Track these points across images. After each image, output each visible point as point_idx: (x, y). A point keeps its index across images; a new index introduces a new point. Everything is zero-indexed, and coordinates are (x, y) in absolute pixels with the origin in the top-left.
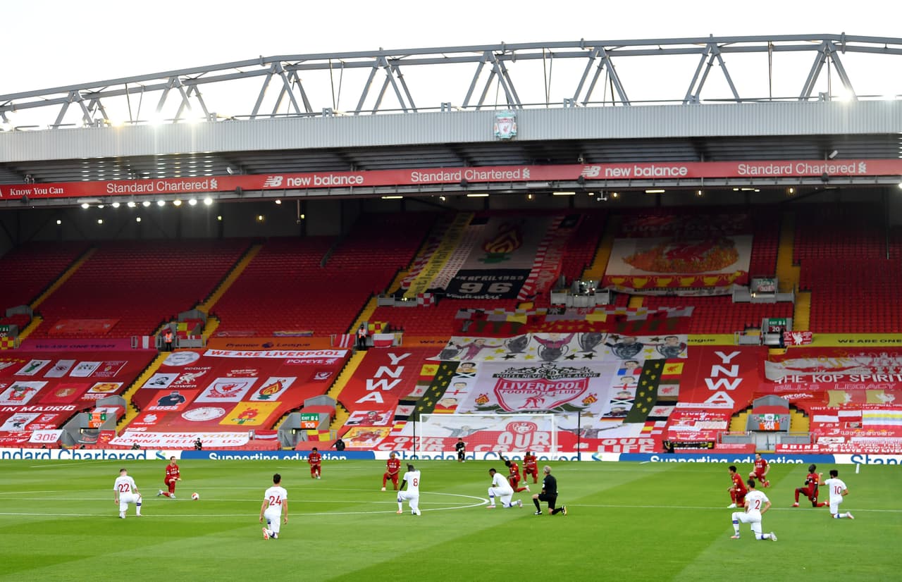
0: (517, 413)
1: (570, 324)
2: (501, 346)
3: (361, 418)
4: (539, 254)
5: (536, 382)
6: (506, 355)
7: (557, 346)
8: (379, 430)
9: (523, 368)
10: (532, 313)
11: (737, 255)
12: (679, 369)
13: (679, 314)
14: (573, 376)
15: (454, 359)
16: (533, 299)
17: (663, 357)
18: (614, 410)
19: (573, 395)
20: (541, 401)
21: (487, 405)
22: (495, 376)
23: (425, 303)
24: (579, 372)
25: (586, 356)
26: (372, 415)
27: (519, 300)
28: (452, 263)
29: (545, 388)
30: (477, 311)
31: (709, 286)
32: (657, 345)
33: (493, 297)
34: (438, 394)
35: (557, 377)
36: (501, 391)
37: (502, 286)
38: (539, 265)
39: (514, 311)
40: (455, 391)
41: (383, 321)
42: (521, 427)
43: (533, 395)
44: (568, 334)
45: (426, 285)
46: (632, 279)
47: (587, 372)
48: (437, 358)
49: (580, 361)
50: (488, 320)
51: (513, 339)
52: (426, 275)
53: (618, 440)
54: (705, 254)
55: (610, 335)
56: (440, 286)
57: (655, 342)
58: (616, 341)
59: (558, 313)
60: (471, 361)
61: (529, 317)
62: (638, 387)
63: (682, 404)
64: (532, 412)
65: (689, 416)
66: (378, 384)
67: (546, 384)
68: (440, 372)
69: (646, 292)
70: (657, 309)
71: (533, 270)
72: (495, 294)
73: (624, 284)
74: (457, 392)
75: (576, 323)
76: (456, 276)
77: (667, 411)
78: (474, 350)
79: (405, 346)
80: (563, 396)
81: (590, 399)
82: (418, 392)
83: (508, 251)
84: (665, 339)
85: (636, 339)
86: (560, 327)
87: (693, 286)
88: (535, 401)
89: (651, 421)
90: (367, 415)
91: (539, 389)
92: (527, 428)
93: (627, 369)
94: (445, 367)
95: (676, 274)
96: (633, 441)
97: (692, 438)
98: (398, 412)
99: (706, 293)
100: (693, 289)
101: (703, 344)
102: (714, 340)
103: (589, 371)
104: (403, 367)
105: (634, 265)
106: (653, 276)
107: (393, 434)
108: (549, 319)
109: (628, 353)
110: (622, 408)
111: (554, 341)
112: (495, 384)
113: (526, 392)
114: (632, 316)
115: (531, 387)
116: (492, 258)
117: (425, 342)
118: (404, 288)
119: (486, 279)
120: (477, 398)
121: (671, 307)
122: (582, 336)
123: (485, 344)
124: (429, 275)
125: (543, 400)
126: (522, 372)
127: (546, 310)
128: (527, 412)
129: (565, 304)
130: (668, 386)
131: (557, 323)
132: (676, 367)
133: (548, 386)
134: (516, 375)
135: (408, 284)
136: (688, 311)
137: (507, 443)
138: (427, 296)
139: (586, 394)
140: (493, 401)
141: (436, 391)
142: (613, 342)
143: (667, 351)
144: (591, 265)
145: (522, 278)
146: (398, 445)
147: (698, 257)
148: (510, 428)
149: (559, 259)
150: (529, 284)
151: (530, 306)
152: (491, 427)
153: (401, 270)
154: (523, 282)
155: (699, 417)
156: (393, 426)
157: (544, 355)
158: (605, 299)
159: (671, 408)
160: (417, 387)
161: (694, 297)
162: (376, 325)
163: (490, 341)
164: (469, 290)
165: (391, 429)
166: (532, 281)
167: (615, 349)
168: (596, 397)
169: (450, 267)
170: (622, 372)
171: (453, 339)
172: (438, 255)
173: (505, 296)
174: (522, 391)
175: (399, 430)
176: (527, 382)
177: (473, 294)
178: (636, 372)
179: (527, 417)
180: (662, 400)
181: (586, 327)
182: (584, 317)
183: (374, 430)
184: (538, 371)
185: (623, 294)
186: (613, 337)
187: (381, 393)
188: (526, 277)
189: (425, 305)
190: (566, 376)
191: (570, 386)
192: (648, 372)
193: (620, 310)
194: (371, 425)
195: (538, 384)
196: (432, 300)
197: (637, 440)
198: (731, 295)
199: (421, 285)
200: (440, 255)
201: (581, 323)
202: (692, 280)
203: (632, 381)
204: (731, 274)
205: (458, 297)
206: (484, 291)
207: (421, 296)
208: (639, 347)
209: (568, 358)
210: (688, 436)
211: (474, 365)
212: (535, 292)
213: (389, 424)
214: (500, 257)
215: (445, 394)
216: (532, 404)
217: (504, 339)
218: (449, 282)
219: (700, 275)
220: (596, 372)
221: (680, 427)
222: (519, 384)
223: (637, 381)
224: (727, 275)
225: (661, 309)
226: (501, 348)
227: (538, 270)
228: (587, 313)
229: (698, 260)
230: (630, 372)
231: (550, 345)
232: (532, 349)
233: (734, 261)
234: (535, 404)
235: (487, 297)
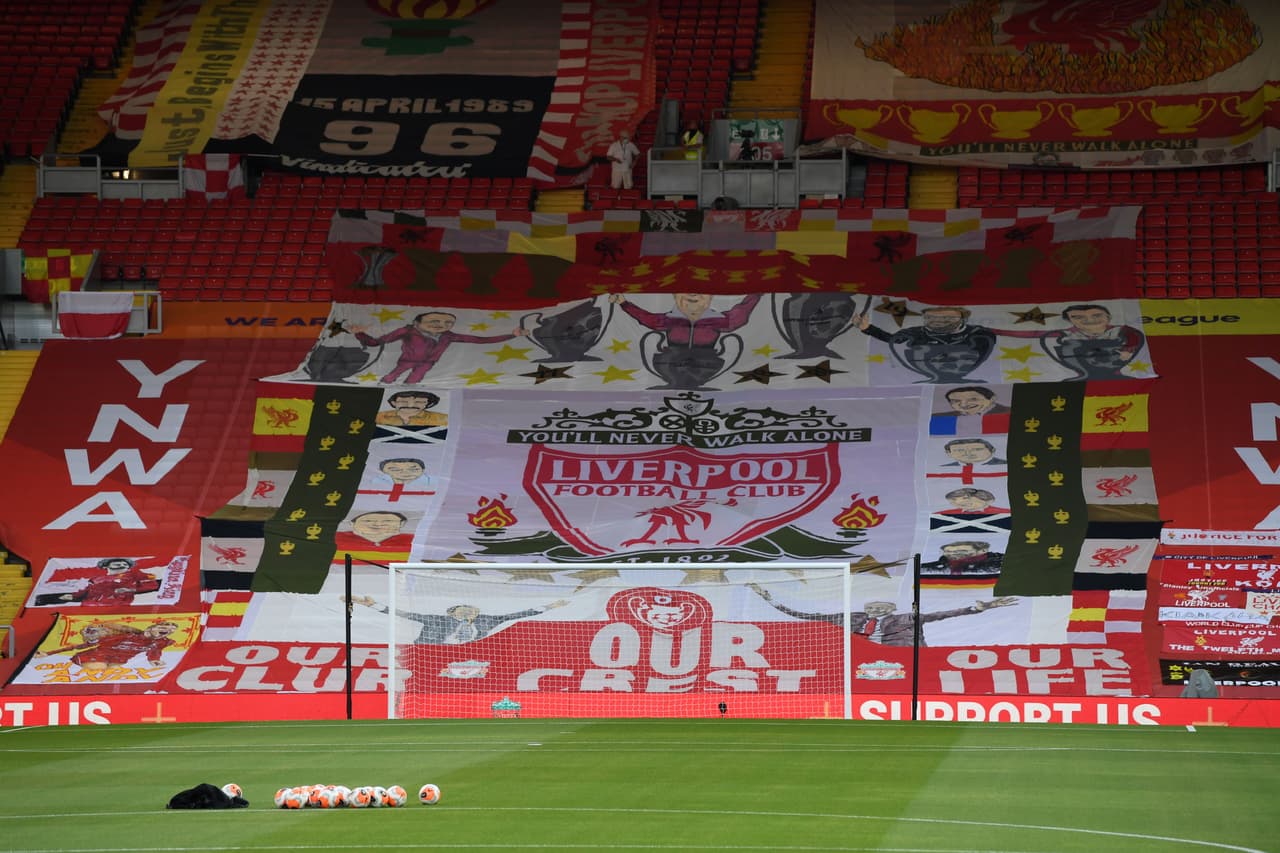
0: (625, 560)
1: (736, 264)
2: (510, 337)
3: (82, 584)
4: (567, 26)
5: (662, 457)
6: (535, 368)
7: (703, 337)
8: (159, 622)
9: (603, 410)
10: (594, 227)
11: (1251, 30)
12: (1136, 417)
13: (1093, 229)
14: (779, 437)
15: (361, 380)
16: (581, 179)
17: (1071, 374)
18: (953, 552)
19: (797, 501)
20: (698, 519)
21: (511, 533)
22: (514, 437)
23: (209, 188)
24: (796, 425)
25: (809, 372)
26: (117, 571)
27: (536, 182)
28: (272, 52)
29: (693, 476)
30: (399, 218)
31: (1177, 136)
32: (1042, 336)
33: (443, 171)
34: (333, 499)
35: (728, 441)
36: (551, 488)
37: (468, 132)
38: (580, 63)
39: (528, 219)
40: (390, 489)
41: (78, 250)
42: (656, 609)
43: (664, 501)
44: (738, 299)
45: (202, 125)
46: (906, 114)
47: (825, 426)
48: (299, 376)
49: (790, 387)
50: (445, 247)
51: (549, 312)
52: (190, 91)
53: (1002, 652)
54: (1137, 27)
55: (877, 300)
56: (255, 129)
57: (1031, 326)
58: (900, 325)
59: (681, 226)
60: (419, 387)
61: (581, 239)
62: (1010, 474)
63: (1179, 532)
64: (674, 558)
65: (1218, 574)
66: (108, 466)
67: (695, 463)
68: (321, 423)
69: (964, 158)
70: (1013, 215)
71: (560, 82)
72: (451, 162)
73: (884, 130)
74: (396, 492)
75: (753, 261)
76: (298, 95)
77: (1139, 557)
78: (421, 353)
79: (174, 333)
80: (770, 506)
81: (860, 515)
82: (262, 489)
83: (459, 14)
84: (1065, 315)
85: (965, 315)
86: (702, 274)
87: (1121, 136)
88: (680, 523)
89: (1090, 588)
90: (100, 570)
91: (676, 481)
92: (677, 613)
93: (957, 414)
94: (333, 407)
95: (1051, 94)
96: (1052, 657)
97: (1249, 646)
98: (209, 561)
99: (1168, 160)
100: (1124, 147)
101: (1200, 329)
102: (1236, 318)
103: (830, 420)
104: (186, 407)
105: (903, 67)
106: (975, 104)
107: (213, 635)
108: (651, 245)
109: (948, 361)
110: (976, 546)
111: (694, 319)
112: (524, 463)
113: (635, 490)
114: (931, 238)
115: (646, 474)
116: (411, 37)
117: (243, 321)
118: (123, 134)
119: (405, 110)
120: (475, 510)
121: (1059, 209)
122: (787, 303)
123: (455, 330)
124: (201, 91)
125: (707, 518)
126: (604, 425)
127: (634, 216)
128: (657, 557)
129: (695, 197)
130: (1117, 473)
131: (689, 259)
132: (1123, 408)
133: (704, 473)
134: (586, 436)
135: (138, 122)
136: (1123, 223)
137: (623, 661)
138: (218, 162)
139: (839, 501)
140: (529, 523)
141: (325, 488)
142: (892, 328)
143: (1079, 354)
144: (752, 66)
145: (529, 106)
146: (247, 672)
147: (1120, 39)
148: (621, 608)
149: (640, 42)
150: (555, 129)
151: (574, 201)
152: (548, 608)
153: (90, 69)
154: (533, 122)
155: (1252, 575)
156: (206, 607)
157: (665, 368)
158: (830, 181)
159: (1146, 548)
160: (254, 476)
161: (1132, 172)
162: (52, 262)
163: (468, 320)
164: (354, 145)
165: (203, 619)
166: (565, 118)
167: (901, 348)
168: (880, 510)
169: (268, 64)
170: (942, 424)
171: (339, 311)
172: (216, 20)
173: (480, 167)
174: (622, 491)
175: (235, 621)
176: (630, 459)
177: (375, 160)
178: (990, 424)
179: (667, 576)
180: (1104, 517)
181: (789, 274)
182: (773, 241)
183: (142, 623)
184: (656, 419)
185: (890, 164)
186: (887, 307)
187: (127, 496)
188: (543, 105)
189: (210, 196)
190: (757, 437)
191: (777, 470)
192: (1032, 425)
193: (887, 219)
194: (124, 606)
195: (670, 465)
196: (237, 178)
197: (1066, 651)
198: (1264, 166)
199: (183, 127)
200: (223, 23)
201: (770, 261)
202: (1112, 115)
203: (985, 455)
204: (1246, 96)
205: (322, 168)
206: (408, 148)
207: (196, 162)
208: (982, 342)
209: (747, 376)
210: (1235, 642)
211: (433, 400)
212: (583, 156)
213: (190, 603)
214: (435, 36)
215: (359, 498)
216: (668, 530)
217: (515, 315)
218: (279, 113)
219: (1136, 100)
220: (855, 423)
221: (1193, 609)
222: (603, 466)
223: (1002, 454)
224: (1230, 99)
225: (1025, 213)
226: (513, 344)
227: (578, 81)
228: (779, 226)
229: (1117, 47)
230: (970, 425)
231: (678, 334)
232: (618, 347)
233: (1245, 51)
234: (681, 532)
235: (424, 171)
